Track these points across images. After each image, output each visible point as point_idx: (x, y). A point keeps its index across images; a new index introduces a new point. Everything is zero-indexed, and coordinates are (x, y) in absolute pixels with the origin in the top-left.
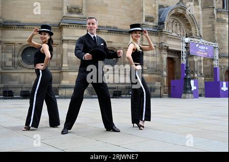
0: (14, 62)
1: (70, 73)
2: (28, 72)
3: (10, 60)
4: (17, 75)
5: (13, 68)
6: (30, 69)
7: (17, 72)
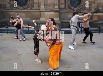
0: (11, 5)
1: (46, 13)
2: (20, 12)
3: (8, 4)
4: (13, 13)
5: (10, 9)
6: (20, 9)
7: (13, 12)
